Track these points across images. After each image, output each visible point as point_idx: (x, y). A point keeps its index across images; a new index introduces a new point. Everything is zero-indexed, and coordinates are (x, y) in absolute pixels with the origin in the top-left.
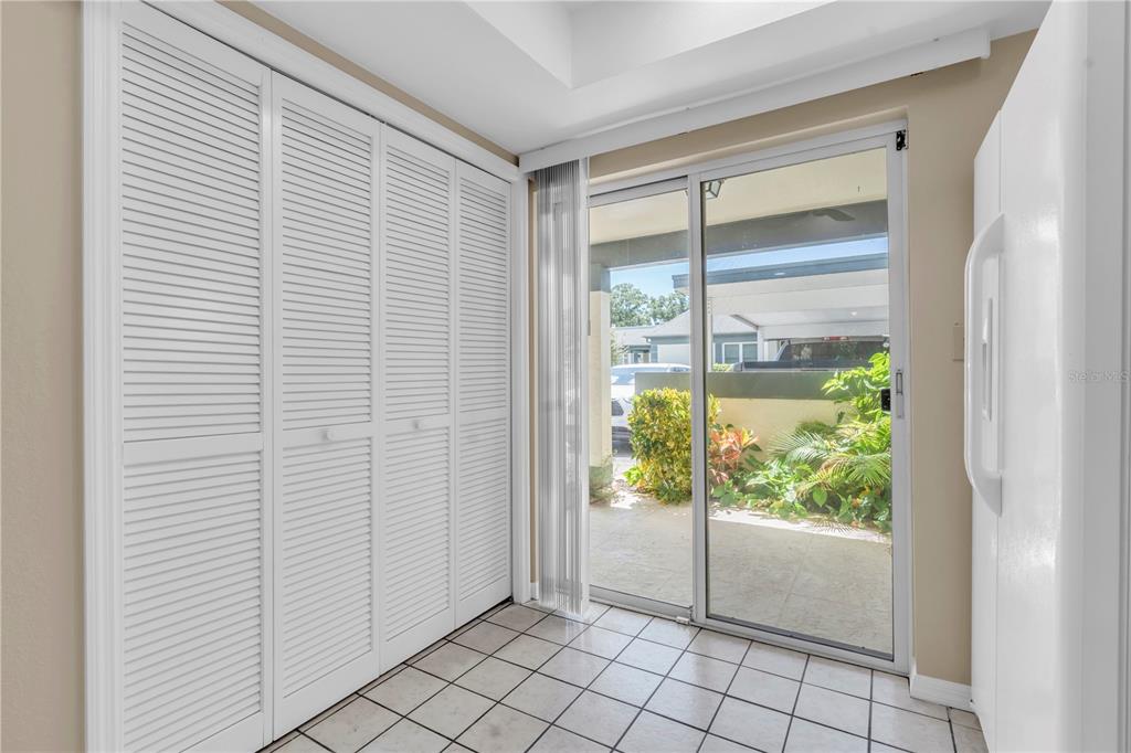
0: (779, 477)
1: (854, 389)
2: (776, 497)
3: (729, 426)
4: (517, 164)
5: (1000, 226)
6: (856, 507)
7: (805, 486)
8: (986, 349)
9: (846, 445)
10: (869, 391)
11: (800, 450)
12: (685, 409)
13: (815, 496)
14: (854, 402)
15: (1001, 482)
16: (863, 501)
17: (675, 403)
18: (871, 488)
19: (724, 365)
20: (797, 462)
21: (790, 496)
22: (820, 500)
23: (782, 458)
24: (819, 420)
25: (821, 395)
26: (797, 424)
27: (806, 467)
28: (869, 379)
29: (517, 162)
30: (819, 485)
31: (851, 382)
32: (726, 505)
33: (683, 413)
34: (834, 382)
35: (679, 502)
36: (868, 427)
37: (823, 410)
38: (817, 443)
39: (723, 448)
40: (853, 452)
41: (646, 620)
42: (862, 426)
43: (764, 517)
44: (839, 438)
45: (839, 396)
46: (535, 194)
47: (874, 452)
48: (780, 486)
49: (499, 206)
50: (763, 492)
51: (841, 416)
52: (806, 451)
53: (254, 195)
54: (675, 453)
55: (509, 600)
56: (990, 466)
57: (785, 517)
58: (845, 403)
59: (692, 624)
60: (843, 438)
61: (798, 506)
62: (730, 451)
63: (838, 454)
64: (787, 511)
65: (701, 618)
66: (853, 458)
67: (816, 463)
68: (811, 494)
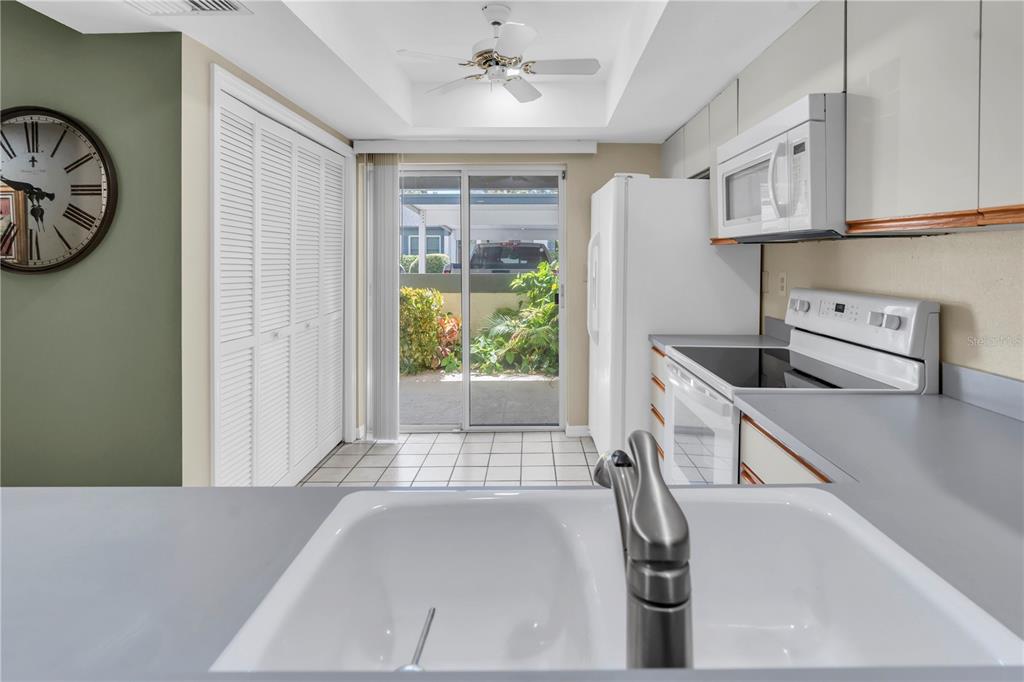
0: (484, 348)
1: (529, 285)
2: (483, 361)
3: (449, 314)
4: (352, 146)
5: (598, 236)
6: (531, 362)
7: (502, 352)
8: (594, 280)
9: (524, 322)
10: (537, 286)
11: (498, 328)
12: (422, 302)
13: (508, 358)
14: (528, 294)
15: (598, 333)
16: (535, 357)
17: (414, 298)
18: (539, 349)
19: (410, 256)
20: (496, 337)
21: (493, 359)
22: (510, 360)
23: (487, 334)
24: (508, 306)
25: (509, 290)
26: (494, 310)
27: (501, 339)
28: (537, 278)
29: (351, 144)
30: (509, 351)
31: (526, 281)
32: (449, 371)
33: (419, 305)
34: (517, 281)
35: (416, 373)
36: (537, 310)
37: (509, 300)
38: (508, 322)
39: (447, 330)
40: (529, 327)
41: (435, 436)
42: (535, 310)
43: (477, 375)
44: (521, 318)
45: (520, 290)
46: (360, 165)
47: (540, 326)
48: (485, 354)
49: (339, 173)
50: (474, 358)
51: (521, 303)
52: (501, 328)
53: (250, 191)
54: (414, 336)
55: (342, 443)
56: (595, 328)
57: (490, 374)
58: (523, 295)
59: (462, 432)
60: (522, 318)
61: (498, 365)
62: (452, 332)
63: (520, 329)
64: (492, 369)
65: (467, 427)
66: (531, 331)
67: (507, 336)
68: (505, 357)
